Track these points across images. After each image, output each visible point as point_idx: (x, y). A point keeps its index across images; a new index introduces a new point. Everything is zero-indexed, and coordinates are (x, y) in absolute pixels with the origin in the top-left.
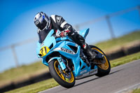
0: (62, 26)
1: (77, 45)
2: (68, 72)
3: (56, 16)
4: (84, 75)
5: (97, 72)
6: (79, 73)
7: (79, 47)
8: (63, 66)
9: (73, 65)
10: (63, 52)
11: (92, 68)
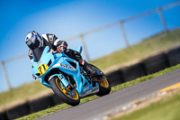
0: (55, 44)
1: (75, 61)
2: (71, 89)
3: (48, 35)
4: (88, 93)
5: (98, 90)
6: (82, 90)
7: (77, 63)
8: (65, 83)
9: (75, 82)
10: (63, 68)
11: (94, 85)
